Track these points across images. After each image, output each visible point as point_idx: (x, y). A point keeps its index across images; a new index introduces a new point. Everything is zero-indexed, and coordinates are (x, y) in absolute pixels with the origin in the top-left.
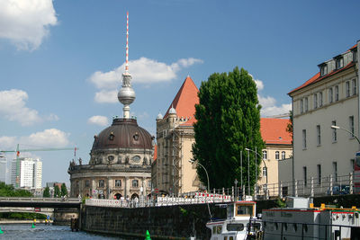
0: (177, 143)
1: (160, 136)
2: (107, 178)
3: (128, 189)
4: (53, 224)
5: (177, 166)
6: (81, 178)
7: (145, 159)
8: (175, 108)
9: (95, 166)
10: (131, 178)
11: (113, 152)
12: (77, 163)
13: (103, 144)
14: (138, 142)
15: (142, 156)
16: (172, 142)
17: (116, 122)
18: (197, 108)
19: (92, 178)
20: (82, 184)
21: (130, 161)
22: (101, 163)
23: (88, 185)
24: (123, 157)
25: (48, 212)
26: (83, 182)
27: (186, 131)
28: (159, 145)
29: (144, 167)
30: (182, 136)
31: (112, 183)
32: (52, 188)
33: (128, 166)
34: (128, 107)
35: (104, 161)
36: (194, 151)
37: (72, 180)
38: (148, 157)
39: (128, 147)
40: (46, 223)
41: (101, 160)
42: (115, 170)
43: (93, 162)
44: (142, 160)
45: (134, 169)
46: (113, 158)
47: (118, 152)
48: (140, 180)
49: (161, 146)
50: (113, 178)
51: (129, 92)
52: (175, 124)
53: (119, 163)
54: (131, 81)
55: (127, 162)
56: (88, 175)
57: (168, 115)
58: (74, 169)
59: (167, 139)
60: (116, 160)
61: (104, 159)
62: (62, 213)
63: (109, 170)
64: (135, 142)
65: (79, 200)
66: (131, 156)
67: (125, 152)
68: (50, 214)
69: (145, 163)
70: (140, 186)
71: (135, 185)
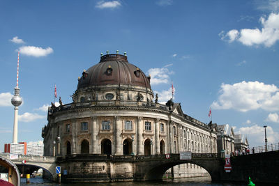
2: (114, 119)
10: (144, 118)
14: (139, 79)
19: (92, 119)
26: (78, 124)
39: (130, 84)
50: (122, 118)
64: (136, 79)
70: (153, 129)
71: (148, 128)
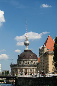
0: (47, 56)
1: (40, 54)
2: (22, 69)
3: (29, 72)
4: (6, 83)
5: (47, 64)
6: (14, 69)
7: (34, 62)
8: (45, 45)
9: (18, 65)
10: (30, 68)
11: (24, 60)
12: (13, 64)
13: (21, 58)
14: (32, 57)
15: (33, 61)
16: (45, 56)
17: (25, 51)
18: (55, 45)
19: (18, 69)
20: (14, 71)
21: (30, 63)
22: (20, 64)
23: (17, 71)
24: (27, 62)
25: (4, 79)
26: (15, 70)
27: (50, 53)
28: (40, 57)
29: (34, 65)
30: (49, 54)
31: (24, 70)
32: (4, 72)
33: (29, 65)
34: (27, 47)
35: (21, 63)
36: (54, 59)
37: (11, 69)
38: (35, 62)
39: (29, 59)
40: (3, 83)
41: (20, 63)
42: (25, 66)
43: (18, 64)
44: (33, 63)
45: (31, 65)
46: (24, 62)
47: (26, 60)
48: (33, 69)
49: (41, 58)
50: (24, 68)
51: (27, 42)
52: (46, 51)
53: (26, 64)
54: (28, 39)
55: (28, 63)
56: (16, 67)
57: (43, 48)
58: (12, 66)
59: (43, 55)
60: (25, 63)
61: (22, 62)
62: (9, 80)
63: (23, 66)
64: (31, 57)
65: (15, 75)
66: (30, 61)
67: (28, 60)
68: (5, 80)
69: (34, 64)
70: (33, 71)
71: (31, 71)
